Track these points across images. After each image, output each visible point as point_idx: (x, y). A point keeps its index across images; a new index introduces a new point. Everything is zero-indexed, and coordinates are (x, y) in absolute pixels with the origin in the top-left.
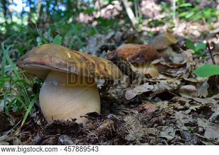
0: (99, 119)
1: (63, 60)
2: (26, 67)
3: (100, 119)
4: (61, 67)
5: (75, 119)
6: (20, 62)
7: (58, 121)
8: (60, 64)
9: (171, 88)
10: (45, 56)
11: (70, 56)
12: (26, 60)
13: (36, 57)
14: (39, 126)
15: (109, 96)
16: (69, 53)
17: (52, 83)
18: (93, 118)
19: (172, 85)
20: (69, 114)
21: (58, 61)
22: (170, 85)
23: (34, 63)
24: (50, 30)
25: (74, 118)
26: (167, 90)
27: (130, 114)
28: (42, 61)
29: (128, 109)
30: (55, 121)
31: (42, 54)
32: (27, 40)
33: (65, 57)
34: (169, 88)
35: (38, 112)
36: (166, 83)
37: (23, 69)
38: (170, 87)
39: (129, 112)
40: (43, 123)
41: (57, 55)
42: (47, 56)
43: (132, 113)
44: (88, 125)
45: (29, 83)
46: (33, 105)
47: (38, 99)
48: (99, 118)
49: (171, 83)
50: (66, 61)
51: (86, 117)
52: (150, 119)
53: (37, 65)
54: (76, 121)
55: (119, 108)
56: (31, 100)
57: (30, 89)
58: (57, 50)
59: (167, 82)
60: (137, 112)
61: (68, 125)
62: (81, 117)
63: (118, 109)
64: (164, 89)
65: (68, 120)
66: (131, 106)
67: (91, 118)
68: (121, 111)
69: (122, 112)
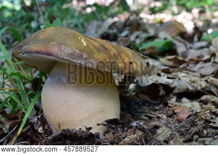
0: (120, 128)
1: (76, 48)
2: (24, 56)
3: (123, 127)
4: (74, 59)
5: (90, 128)
6: (17, 50)
7: (68, 130)
8: (72, 55)
9: (193, 89)
10: (51, 43)
11: (85, 44)
12: (26, 48)
13: (40, 44)
14: (40, 134)
15: (128, 95)
16: (83, 40)
17: (59, 78)
18: (114, 126)
19: (195, 85)
20: (81, 120)
21: (69, 50)
22: (193, 84)
23: (38, 52)
24: (47, 14)
25: (88, 127)
26: (188, 89)
27: (155, 119)
28: (48, 50)
29: (152, 112)
30: (64, 130)
31: (48, 41)
32: (21, 24)
33: (78, 45)
34: (191, 88)
35: (40, 116)
36: (188, 81)
37: (20, 59)
38: (193, 86)
39: (154, 116)
40: (47, 130)
41: (68, 42)
42: (55, 43)
43: (159, 117)
44: (107, 136)
45: (26, 76)
46: (33, 107)
47: (40, 98)
48: (121, 126)
49: (194, 82)
50: (80, 50)
51: (104, 125)
52: (189, 129)
53: (40, 55)
54: (91, 131)
55: (140, 110)
56: (30, 101)
57: (28, 85)
58: (67, 35)
59: (190, 81)
60: (165, 117)
61: (82, 136)
62: (98, 125)
63: (140, 112)
64: (185, 87)
65: (80, 129)
66: (156, 108)
67: (111, 127)
68: (144, 114)
69: (145, 116)
